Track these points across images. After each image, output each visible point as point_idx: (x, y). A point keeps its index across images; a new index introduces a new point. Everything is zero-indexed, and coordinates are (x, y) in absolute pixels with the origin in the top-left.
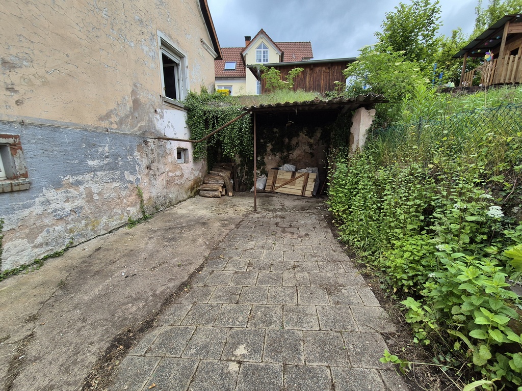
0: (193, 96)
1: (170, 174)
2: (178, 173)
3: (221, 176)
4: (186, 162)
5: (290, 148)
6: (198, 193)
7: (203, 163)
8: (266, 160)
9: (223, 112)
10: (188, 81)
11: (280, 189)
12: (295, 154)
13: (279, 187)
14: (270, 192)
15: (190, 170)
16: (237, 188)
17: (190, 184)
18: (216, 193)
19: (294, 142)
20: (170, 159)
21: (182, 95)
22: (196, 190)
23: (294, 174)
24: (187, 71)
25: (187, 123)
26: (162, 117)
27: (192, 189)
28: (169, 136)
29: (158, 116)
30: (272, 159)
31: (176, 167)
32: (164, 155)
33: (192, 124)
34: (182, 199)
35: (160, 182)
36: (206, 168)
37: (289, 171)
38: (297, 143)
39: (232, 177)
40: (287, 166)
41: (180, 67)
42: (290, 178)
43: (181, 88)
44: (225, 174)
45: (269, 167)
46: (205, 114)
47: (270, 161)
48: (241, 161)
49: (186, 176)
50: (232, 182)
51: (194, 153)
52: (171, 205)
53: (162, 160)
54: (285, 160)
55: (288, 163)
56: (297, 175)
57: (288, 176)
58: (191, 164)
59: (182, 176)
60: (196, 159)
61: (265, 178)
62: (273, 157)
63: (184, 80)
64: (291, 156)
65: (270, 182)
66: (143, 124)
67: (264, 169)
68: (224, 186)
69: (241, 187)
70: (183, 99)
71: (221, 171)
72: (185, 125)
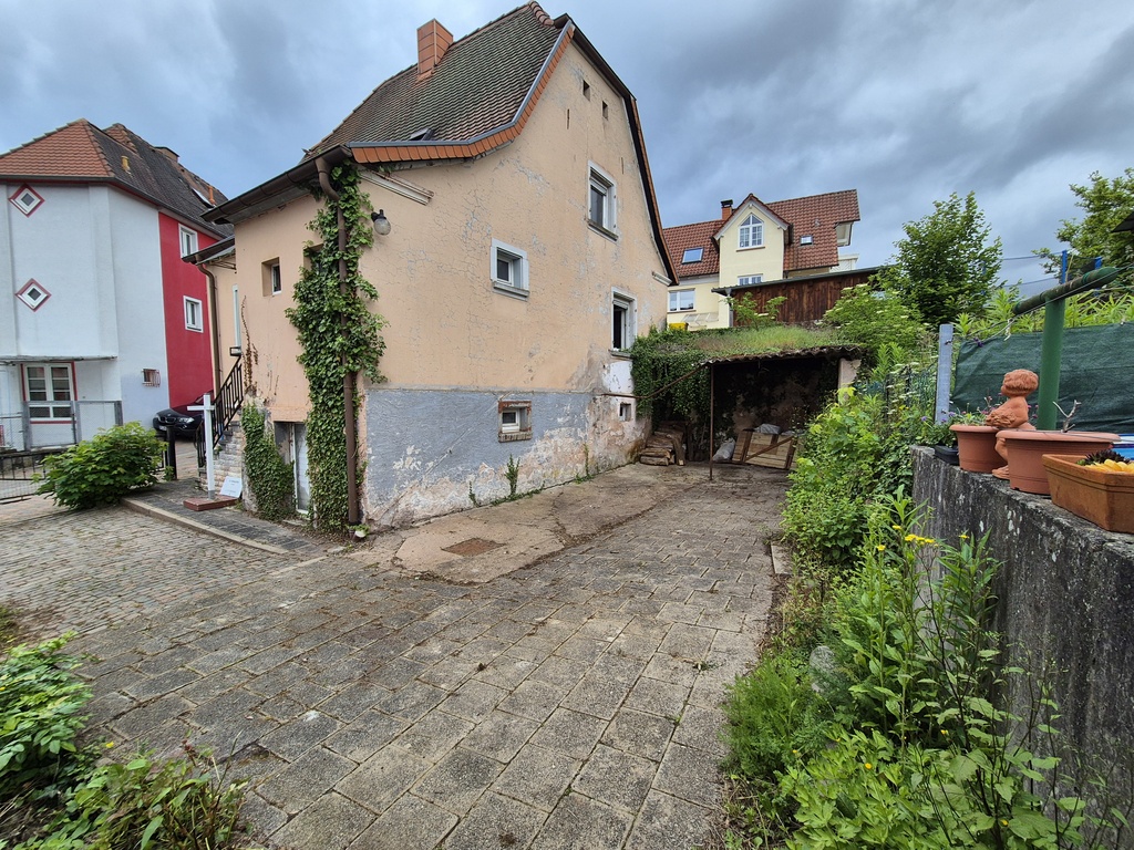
0: (640, 341)
1: (612, 433)
2: (619, 432)
3: (669, 438)
4: (628, 419)
5: (771, 401)
6: (638, 459)
7: (646, 421)
8: (735, 417)
9: (676, 359)
10: (636, 325)
11: (754, 459)
12: (780, 409)
13: (753, 456)
14: (739, 463)
15: (632, 430)
16: (691, 456)
17: (630, 446)
18: (662, 460)
19: (778, 391)
20: (613, 416)
21: (627, 343)
22: (638, 455)
23: (775, 437)
24: (636, 315)
25: (632, 374)
26: (609, 372)
27: (632, 452)
28: (614, 391)
29: (606, 372)
30: (744, 417)
31: (618, 426)
32: (609, 412)
33: (637, 376)
34: (620, 464)
35: (602, 441)
36: (650, 427)
37: (769, 434)
38: (783, 395)
39: (685, 440)
40: (766, 427)
41: (628, 312)
42: (769, 443)
43: (628, 334)
44: (675, 436)
45: (740, 428)
46: (653, 362)
47: (741, 420)
48: (698, 418)
49: (627, 436)
50: (684, 447)
51: (637, 409)
52: (610, 469)
53: (607, 417)
54: (765, 419)
55: (769, 422)
56: (780, 440)
57: (767, 441)
58: (633, 423)
59: (623, 436)
60: (638, 417)
61: (732, 444)
62: (746, 413)
63: (632, 325)
64: (773, 413)
65: (740, 449)
66: (593, 381)
67: (731, 431)
68: (673, 453)
69: (697, 455)
70: (629, 346)
71: (671, 433)
72: (629, 376)
